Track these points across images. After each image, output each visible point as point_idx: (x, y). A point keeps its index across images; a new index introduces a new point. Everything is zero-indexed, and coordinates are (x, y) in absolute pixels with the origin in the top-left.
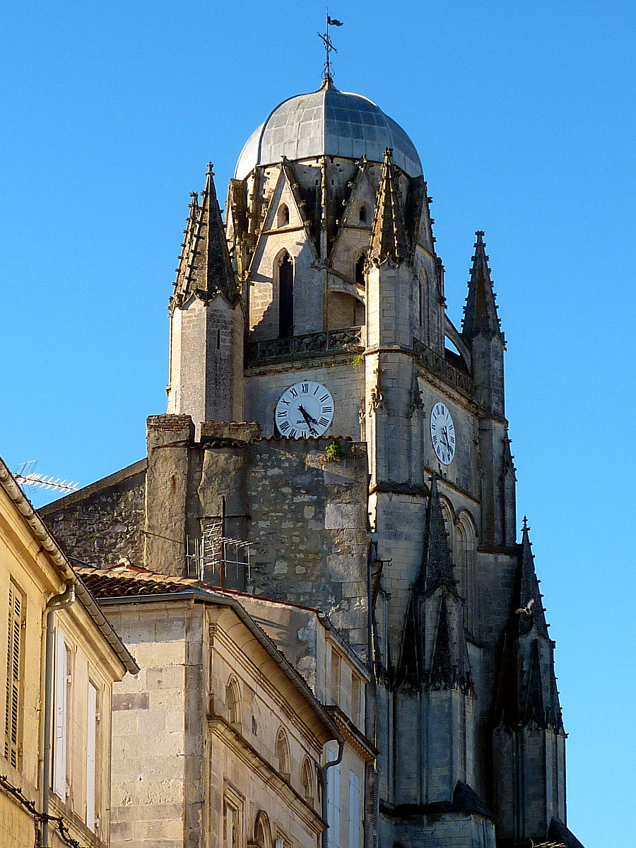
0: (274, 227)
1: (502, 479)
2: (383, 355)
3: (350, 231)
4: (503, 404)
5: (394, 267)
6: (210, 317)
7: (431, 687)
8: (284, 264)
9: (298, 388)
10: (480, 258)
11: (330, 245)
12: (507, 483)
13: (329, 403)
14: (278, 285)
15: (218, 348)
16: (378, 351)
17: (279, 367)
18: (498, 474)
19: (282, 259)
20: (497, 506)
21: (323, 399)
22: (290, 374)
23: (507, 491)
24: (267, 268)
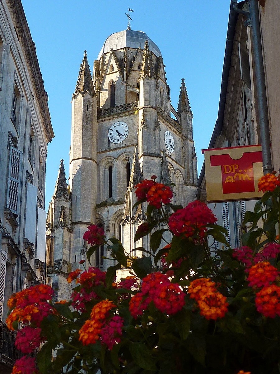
0: (108, 72)
1: (192, 161)
2: (145, 109)
3: (135, 72)
4: (192, 135)
5: (149, 79)
6: (84, 100)
7: (163, 224)
8: (112, 85)
9: (116, 124)
10: (183, 88)
11: (128, 76)
12: (194, 162)
13: (127, 128)
14: (110, 91)
15: (87, 111)
16: (143, 107)
17: (109, 118)
18: (191, 159)
19: (111, 83)
20: (191, 170)
21: (124, 128)
22: (113, 120)
23: (194, 165)
24: (106, 86)
